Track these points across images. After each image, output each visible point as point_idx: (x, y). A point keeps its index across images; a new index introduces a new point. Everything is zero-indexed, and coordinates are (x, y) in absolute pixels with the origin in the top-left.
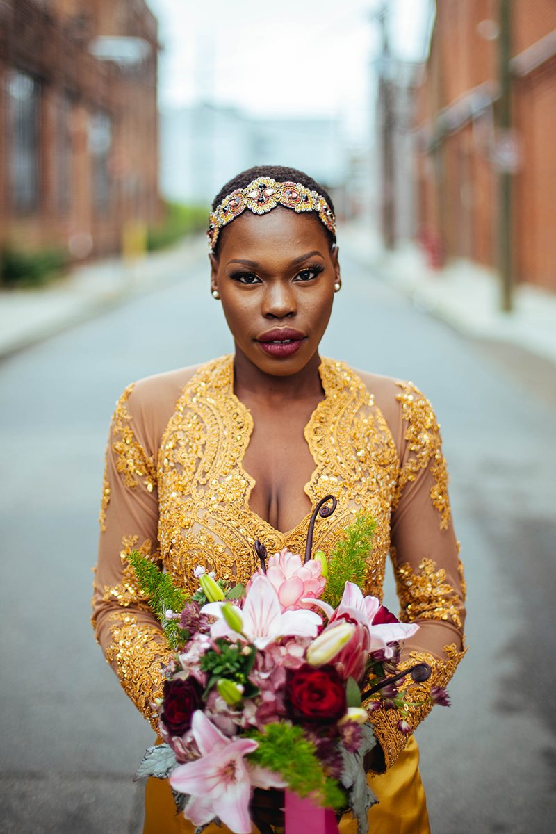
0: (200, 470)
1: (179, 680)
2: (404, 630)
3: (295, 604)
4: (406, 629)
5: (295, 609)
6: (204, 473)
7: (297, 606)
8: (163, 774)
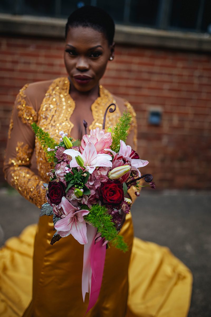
0: (53, 120)
1: (56, 182)
2: (142, 163)
3: (101, 151)
4: (143, 162)
5: (101, 153)
6: (54, 121)
7: (102, 151)
8: (50, 214)
